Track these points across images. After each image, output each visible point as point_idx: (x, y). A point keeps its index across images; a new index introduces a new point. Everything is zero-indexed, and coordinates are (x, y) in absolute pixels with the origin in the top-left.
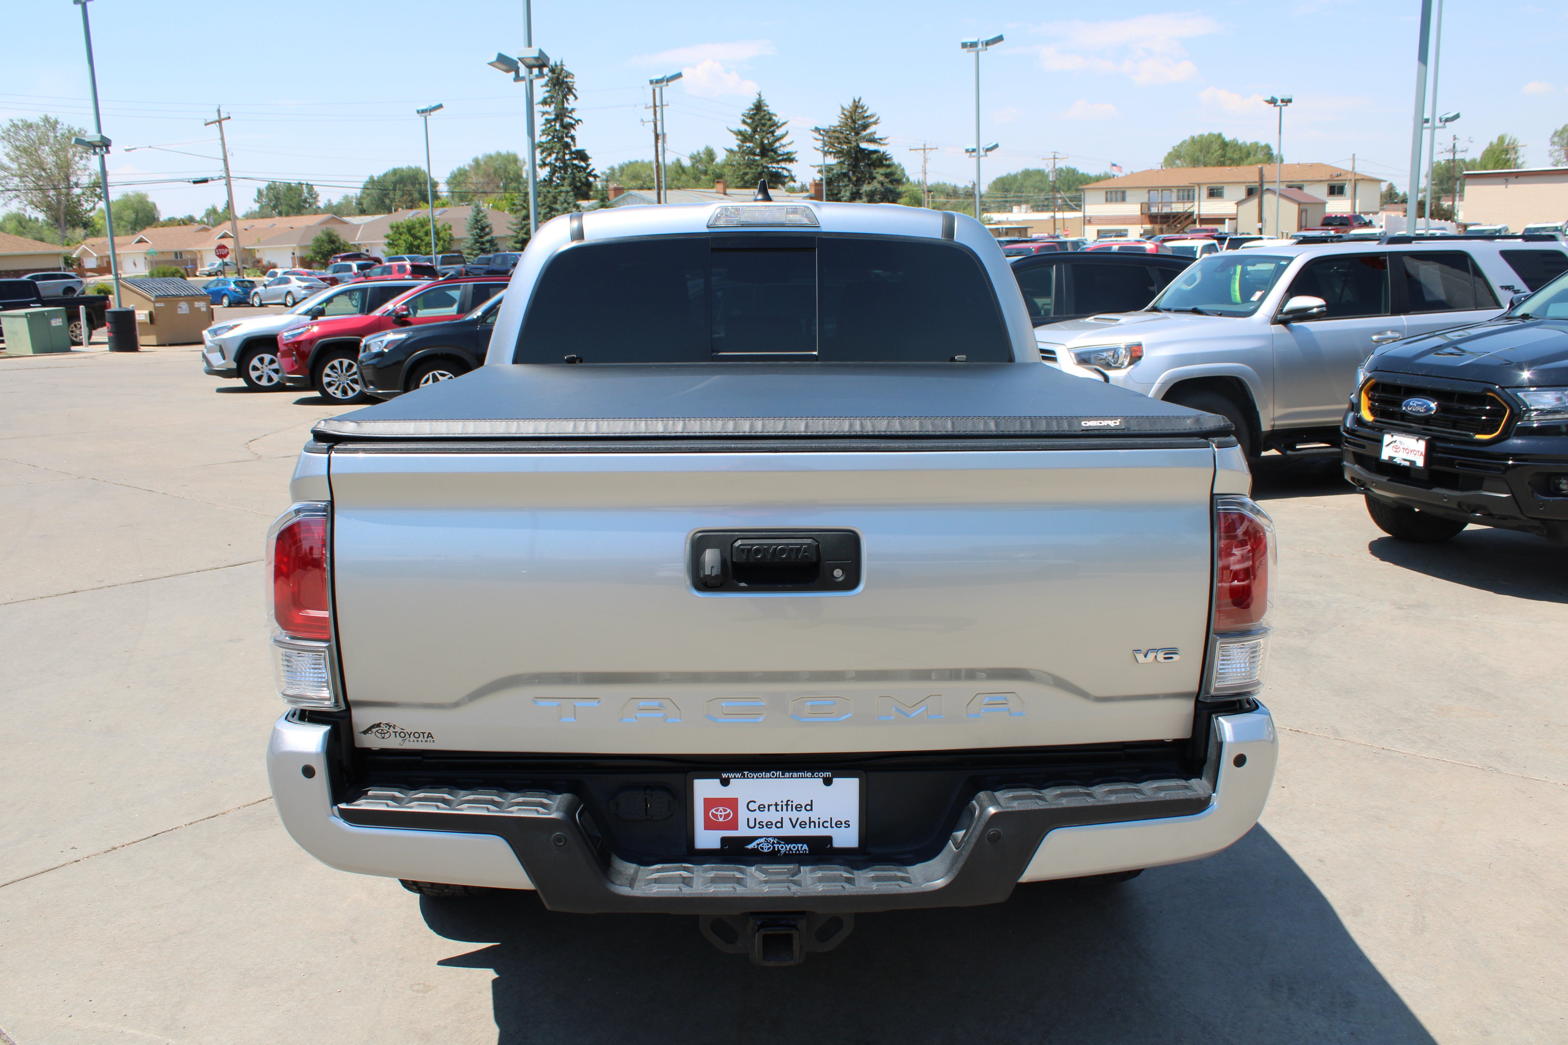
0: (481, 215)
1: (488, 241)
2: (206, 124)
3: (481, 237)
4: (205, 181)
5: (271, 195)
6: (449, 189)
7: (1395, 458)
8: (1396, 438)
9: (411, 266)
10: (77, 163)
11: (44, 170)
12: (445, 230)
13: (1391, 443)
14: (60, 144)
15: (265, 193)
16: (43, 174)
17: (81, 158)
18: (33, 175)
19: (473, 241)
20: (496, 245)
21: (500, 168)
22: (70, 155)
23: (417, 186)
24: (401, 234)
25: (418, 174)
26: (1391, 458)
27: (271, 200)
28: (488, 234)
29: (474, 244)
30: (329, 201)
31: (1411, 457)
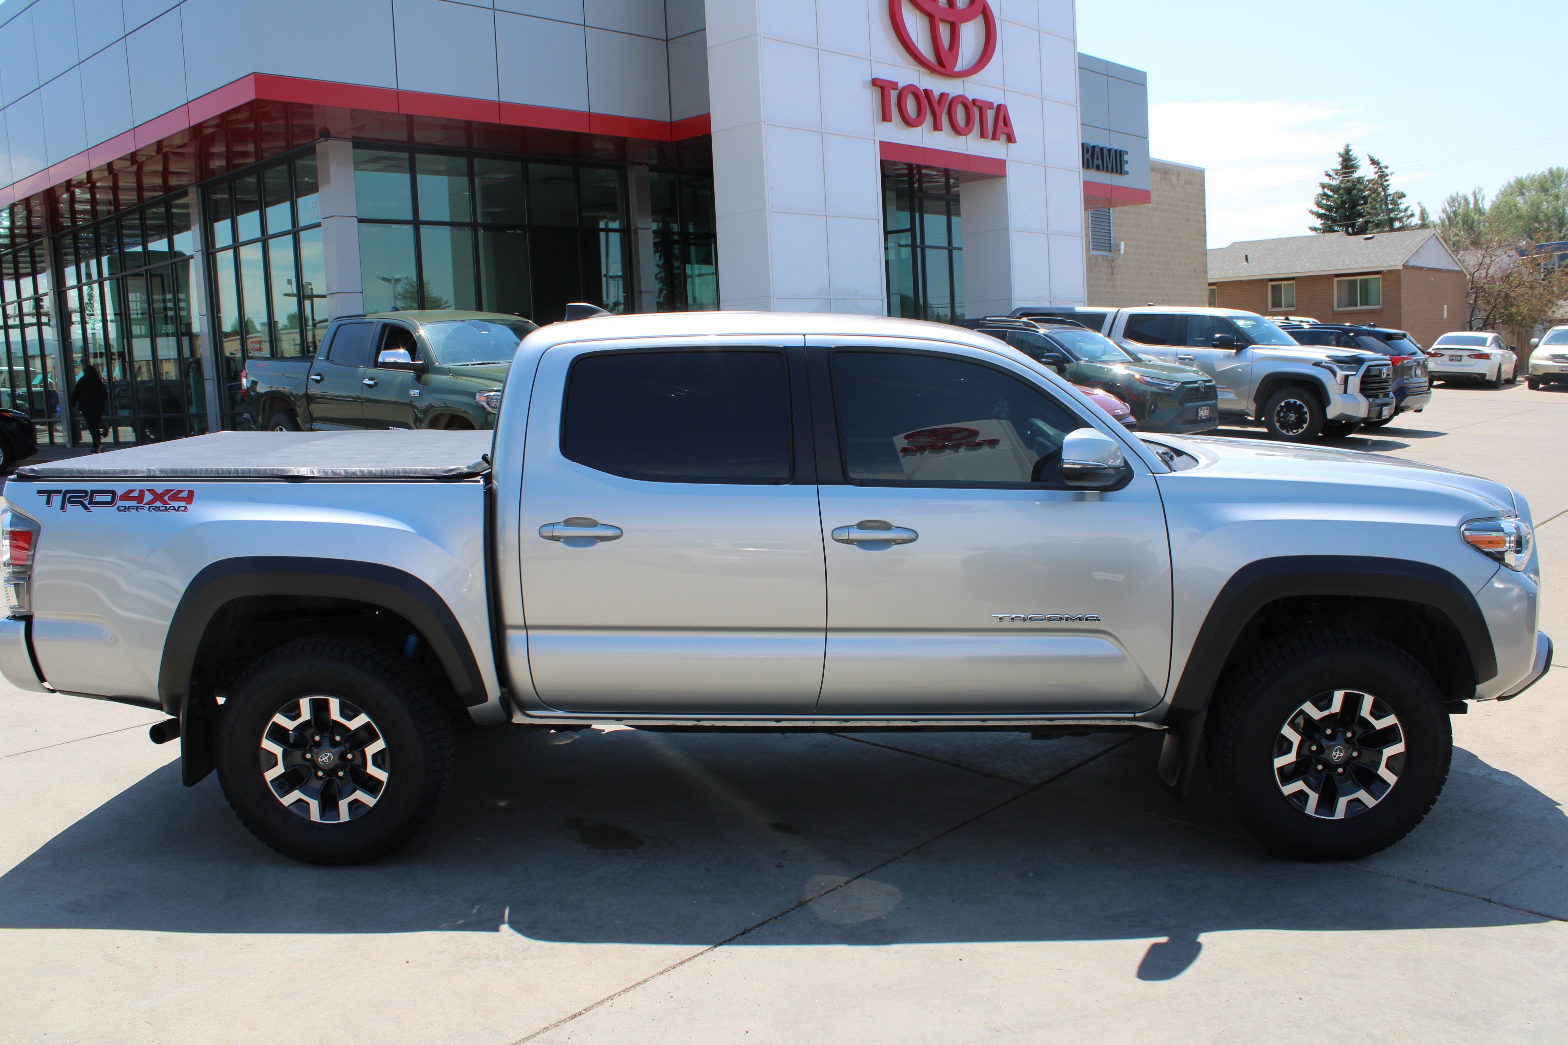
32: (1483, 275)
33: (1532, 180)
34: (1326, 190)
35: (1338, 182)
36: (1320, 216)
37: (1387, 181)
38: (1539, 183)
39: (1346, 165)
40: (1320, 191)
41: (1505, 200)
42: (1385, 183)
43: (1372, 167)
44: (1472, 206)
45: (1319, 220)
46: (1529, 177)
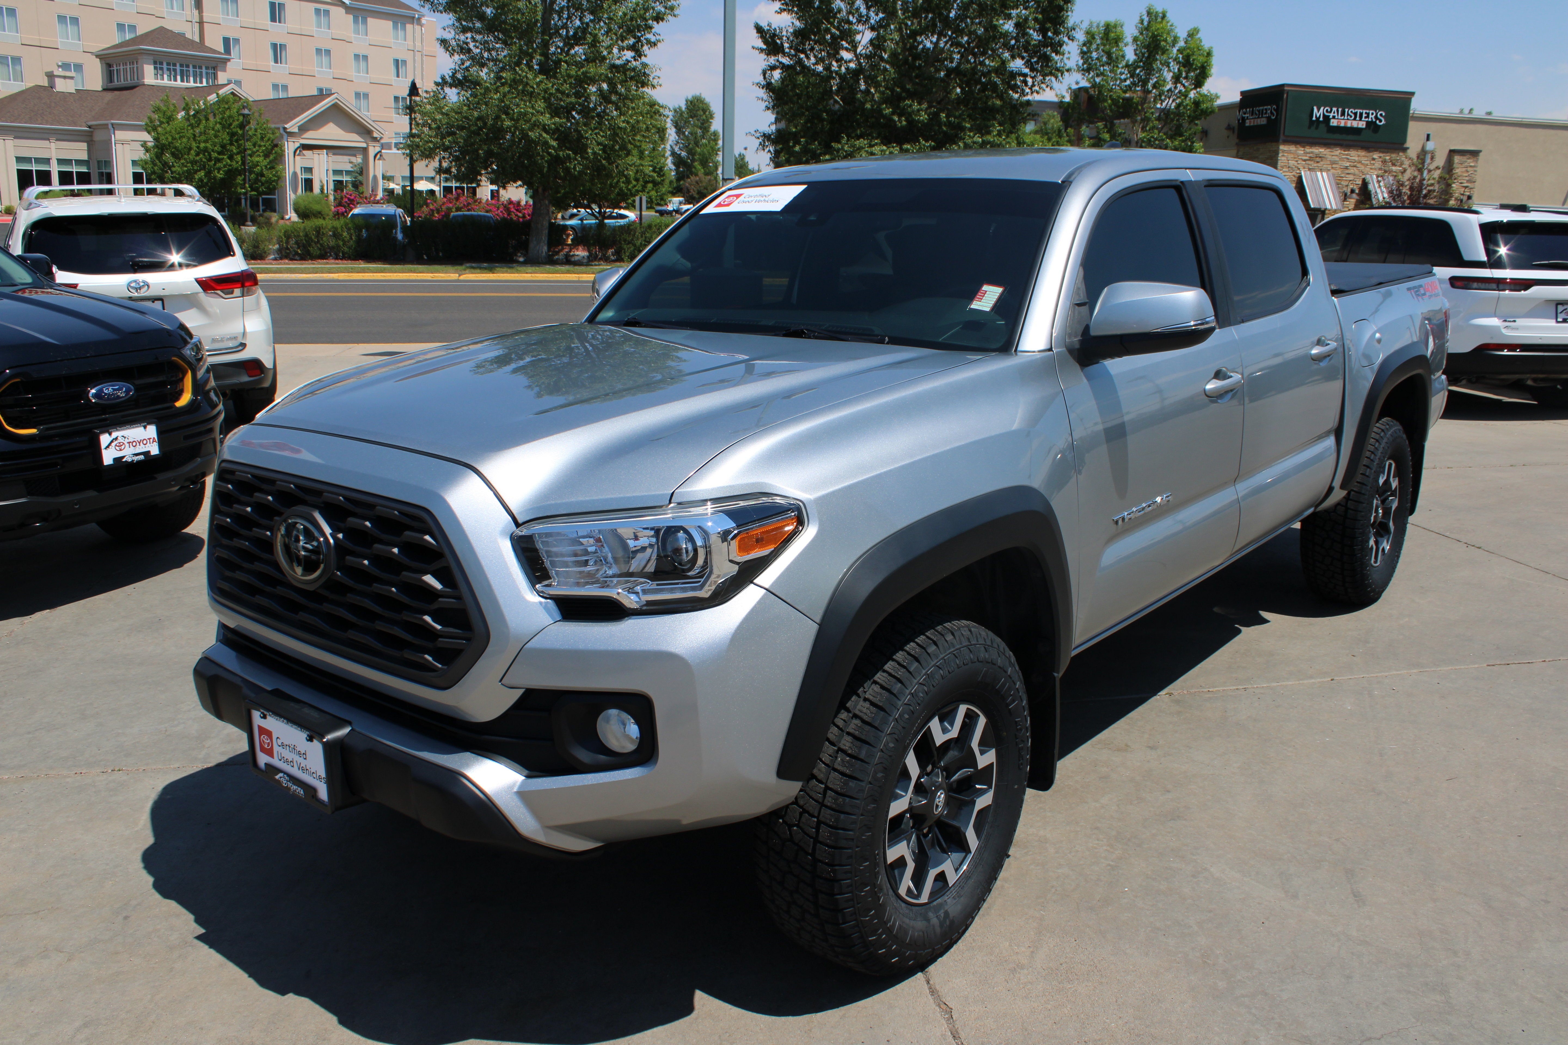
7: (124, 457)
8: (115, 434)
13: (112, 442)
26: (117, 460)
31: (141, 449)
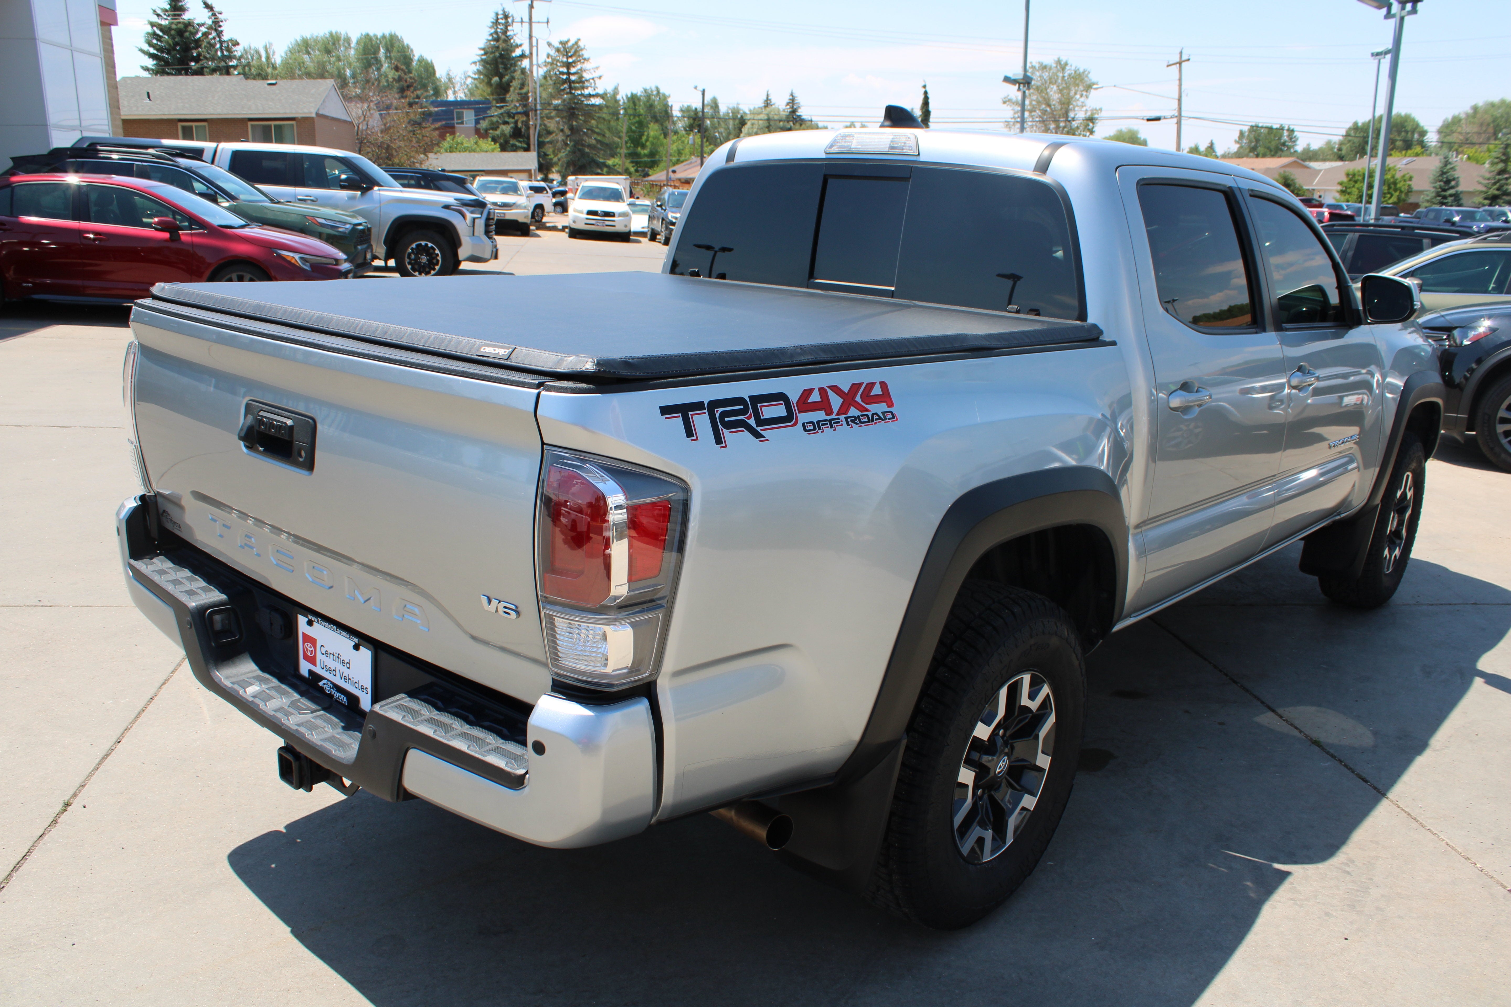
0: (1449, 167)
1: (1451, 196)
2: (1168, 66)
3: (1445, 190)
4: (1158, 119)
5: (1252, 136)
6: (1439, 138)
9: (1330, 214)
10: (1078, 100)
11: (1049, 105)
12: (1405, 181)
14: (1066, 84)
15: (1246, 134)
16: (1048, 109)
17: (1081, 96)
18: (1039, 110)
19: (1434, 194)
20: (1460, 199)
21: (1502, 117)
22: (1072, 93)
23: (1403, 134)
24: (1356, 182)
25: (1406, 121)
27: (1251, 142)
28: (1452, 188)
29: (1435, 197)
30: (1308, 145)
32: (364, 128)
33: (316, 41)
34: (155, 28)
35: (167, 22)
36: (152, 56)
37: (220, 26)
38: (323, 44)
39: (175, 5)
40: (149, 29)
41: (293, 57)
42: (220, 29)
43: (206, 10)
44: (264, 59)
45: (151, 60)
46: (312, 37)
